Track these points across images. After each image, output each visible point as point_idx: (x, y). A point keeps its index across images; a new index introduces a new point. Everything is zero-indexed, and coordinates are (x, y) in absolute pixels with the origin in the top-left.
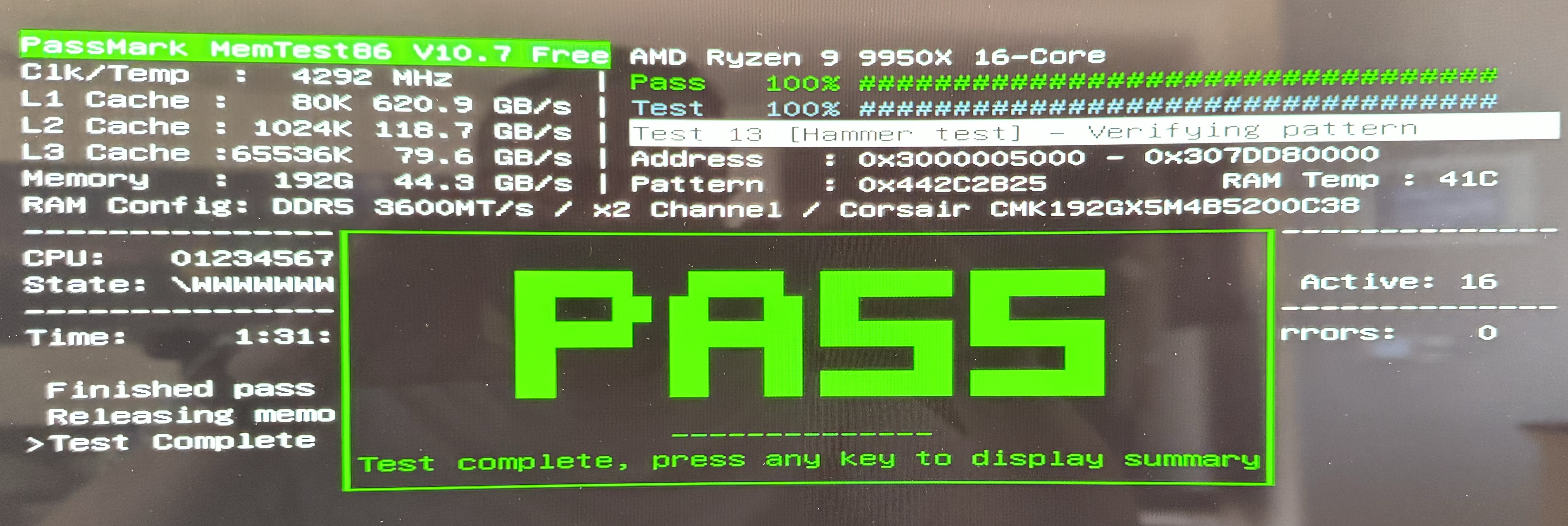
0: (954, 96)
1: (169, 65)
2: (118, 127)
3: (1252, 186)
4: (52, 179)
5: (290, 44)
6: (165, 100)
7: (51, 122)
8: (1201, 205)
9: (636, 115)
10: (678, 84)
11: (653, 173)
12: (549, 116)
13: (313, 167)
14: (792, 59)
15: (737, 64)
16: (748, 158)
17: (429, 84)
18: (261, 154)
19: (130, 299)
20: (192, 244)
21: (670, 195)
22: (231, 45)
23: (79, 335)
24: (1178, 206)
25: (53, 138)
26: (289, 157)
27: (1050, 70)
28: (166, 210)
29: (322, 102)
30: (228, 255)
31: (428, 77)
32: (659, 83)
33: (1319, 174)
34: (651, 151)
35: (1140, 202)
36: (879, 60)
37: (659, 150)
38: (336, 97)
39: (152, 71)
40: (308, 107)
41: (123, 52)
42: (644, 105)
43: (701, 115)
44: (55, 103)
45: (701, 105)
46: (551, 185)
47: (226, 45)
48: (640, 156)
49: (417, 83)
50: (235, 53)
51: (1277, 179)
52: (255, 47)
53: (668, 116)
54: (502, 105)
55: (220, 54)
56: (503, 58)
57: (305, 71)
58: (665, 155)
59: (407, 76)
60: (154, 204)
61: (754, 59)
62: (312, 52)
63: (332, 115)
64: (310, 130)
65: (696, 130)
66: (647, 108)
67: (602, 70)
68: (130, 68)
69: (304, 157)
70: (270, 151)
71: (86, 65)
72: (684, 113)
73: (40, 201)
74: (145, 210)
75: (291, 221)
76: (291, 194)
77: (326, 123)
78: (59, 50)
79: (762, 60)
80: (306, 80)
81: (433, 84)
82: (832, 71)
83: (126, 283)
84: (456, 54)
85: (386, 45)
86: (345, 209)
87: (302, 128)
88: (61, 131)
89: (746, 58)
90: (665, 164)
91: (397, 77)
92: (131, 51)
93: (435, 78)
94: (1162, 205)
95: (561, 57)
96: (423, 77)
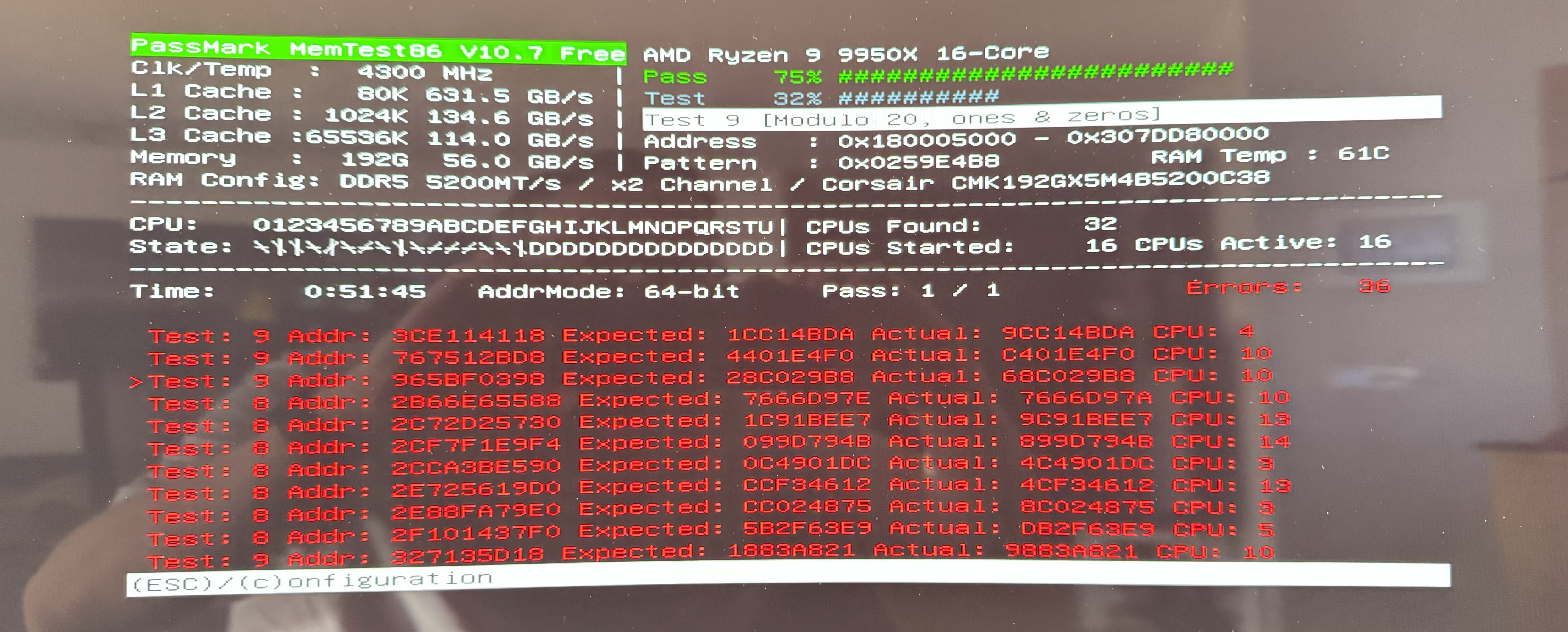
0: (918, 86)
1: (255, 62)
2: (210, 114)
3: (1177, 161)
4: (155, 158)
5: (356, 45)
6: (251, 92)
7: (156, 110)
8: (1133, 178)
9: (649, 105)
10: (684, 78)
11: (662, 153)
12: (575, 106)
13: (374, 148)
14: (781, 57)
15: (734, 61)
16: (744, 141)
17: (473, 78)
18: (331, 136)
19: (218, 259)
20: (271, 213)
21: (676, 173)
22: (307, 47)
23: (175, 290)
24: (1113, 179)
25: (155, 123)
26: (354, 140)
27: (1001, 64)
28: (250, 184)
29: (383, 94)
30: (302, 222)
31: (472, 72)
32: (668, 78)
33: (1234, 150)
34: (660, 134)
35: (1080, 176)
36: (855, 57)
37: (668, 134)
38: (395, 89)
39: (241, 67)
40: (372, 97)
41: (217, 51)
42: (655, 95)
43: (703, 104)
44: (159, 94)
45: (703, 96)
46: (576, 163)
47: (303, 46)
48: (652, 139)
49: (463, 78)
50: (310, 52)
51: (1198, 156)
52: (327, 47)
53: (676, 105)
54: (534, 96)
55: (298, 53)
56: (536, 56)
57: (369, 68)
58: (672, 138)
59: (455, 72)
60: (240, 179)
61: (749, 56)
62: (375, 52)
63: (391, 105)
64: (373, 117)
65: (699, 117)
66: (657, 98)
67: (620, 66)
68: (222, 65)
69: (367, 140)
70: (338, 135)
71: (185, 62)
72: (689, 102)
73: (145, 176)
74: (233, 183)
75: (356, 193)
76: (355, 171)
77: (386, 112)
78: (163, 49)
79: (755, 57)
80: (370, 75)
81: (477, 78)
82: (815, 66)
83: (215, 246)
84: (496, 52)
85: (437, 46)
86: (401, 184)
87: (365, 115)
88: (163, 118)
89: (742, 56)
90: (672, 146)
91: (446, 72)
92: (223, 50)
93: (478, 73)
94: (1099, 178)
95: (585, 55)
96: (468, 73)
